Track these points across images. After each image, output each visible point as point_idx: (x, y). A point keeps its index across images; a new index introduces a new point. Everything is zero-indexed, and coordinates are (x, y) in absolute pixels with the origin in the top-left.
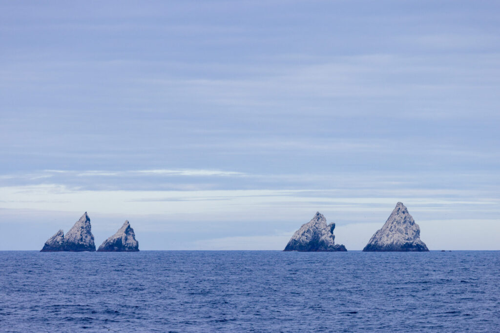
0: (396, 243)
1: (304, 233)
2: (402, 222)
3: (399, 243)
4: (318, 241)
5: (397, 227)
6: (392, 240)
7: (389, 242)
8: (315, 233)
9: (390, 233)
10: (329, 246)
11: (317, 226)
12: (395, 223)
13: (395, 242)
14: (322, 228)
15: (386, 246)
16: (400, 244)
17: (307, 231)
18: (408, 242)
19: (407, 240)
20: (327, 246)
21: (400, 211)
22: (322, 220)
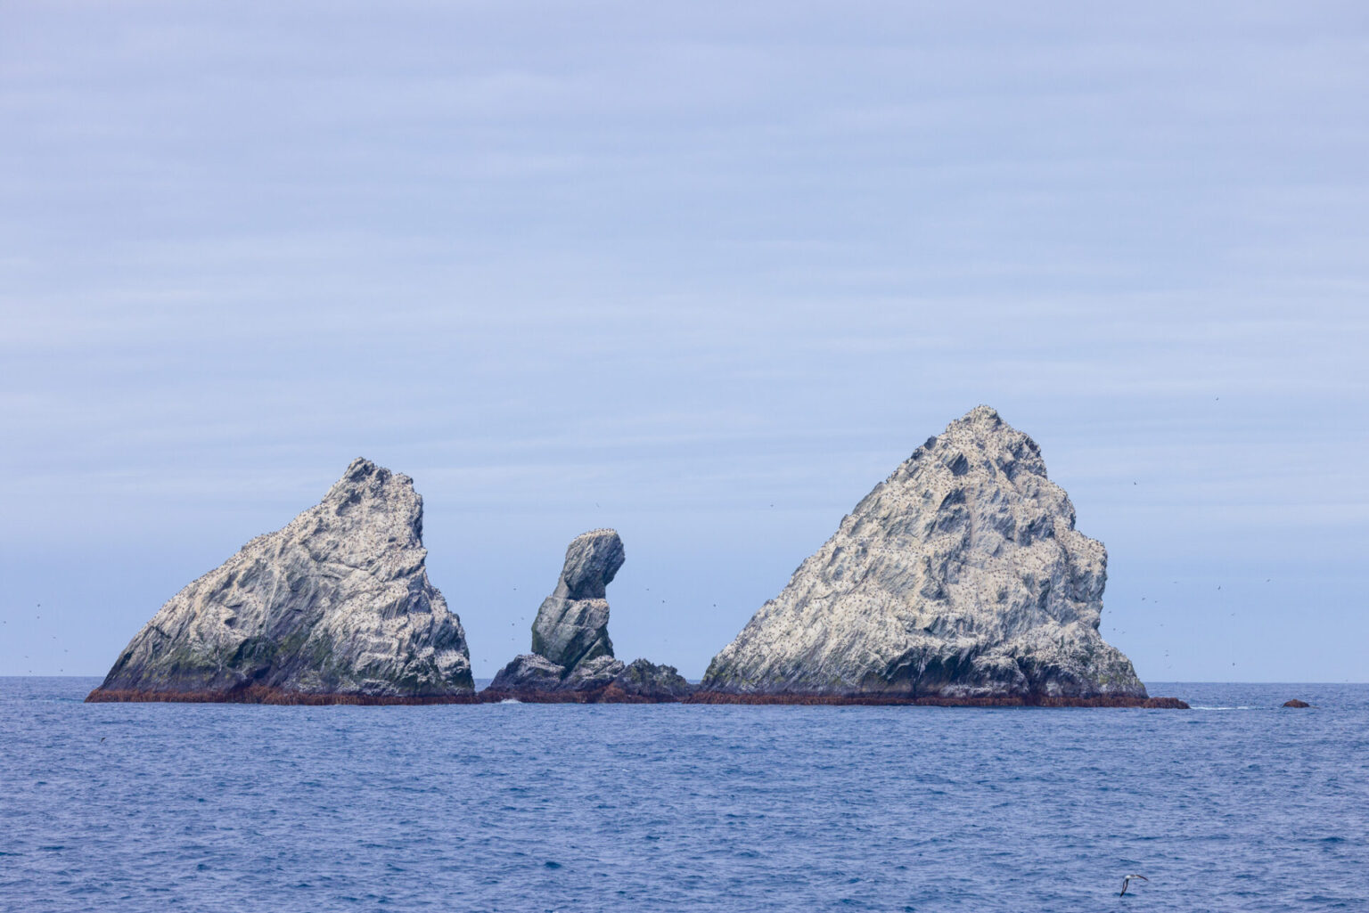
0: (838, 653)
1: (228, 584)
2: (920, 525)
3: (853, 656)
4: (299, 638)
5: (874, 552)
6: (814, 633)
7: (792, 649)
8: (295, 590)
9: (821, 588)
10: (358, 666)
11: (321, 544)
12: (869, 528)
13: (832, 644)
14: (357, 558)
15: (768, 673)
16: (863, 658)
17: (250, 576)
18: (936, 643)
19: (928, 631)
20: (346, 666)
21: (929, 459)
22: (375, 508)
